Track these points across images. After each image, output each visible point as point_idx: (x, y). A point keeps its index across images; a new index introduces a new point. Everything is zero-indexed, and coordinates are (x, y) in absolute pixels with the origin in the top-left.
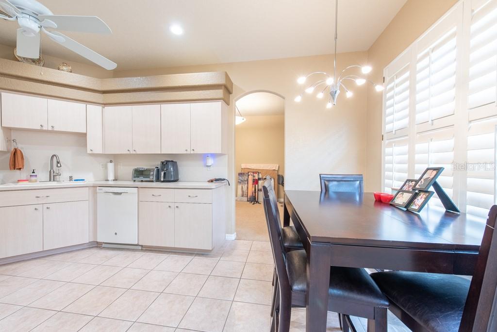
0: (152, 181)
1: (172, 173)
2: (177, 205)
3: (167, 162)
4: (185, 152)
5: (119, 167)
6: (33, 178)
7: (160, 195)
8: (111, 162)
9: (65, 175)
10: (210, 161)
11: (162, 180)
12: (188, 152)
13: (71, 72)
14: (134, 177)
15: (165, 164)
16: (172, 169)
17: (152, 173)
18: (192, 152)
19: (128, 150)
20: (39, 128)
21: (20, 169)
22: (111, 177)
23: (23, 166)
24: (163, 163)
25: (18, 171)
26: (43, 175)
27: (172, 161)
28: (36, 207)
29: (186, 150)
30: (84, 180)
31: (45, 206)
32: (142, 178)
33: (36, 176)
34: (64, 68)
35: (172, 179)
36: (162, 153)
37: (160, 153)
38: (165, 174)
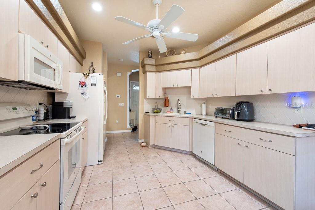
0: (228, 119)
1: (247, 113)
2: (246, 144)
3: (242, 102)
4: (261, 93)
5: (209, 106)
6: (171, 111)
7: (231, 132)
8: (204, 103)
9: (183, 110)
10: (299, 102)
11: (236, 118)
12: (265, 93)
13: (185, 53)
14: (216, 114)
15: (239, 105)
16: (246, 109)
17: (228, 112)
18: (269, 92)
19: (212, 95)
20: (173, 86)
21: (167, 106)
22: (204, 113)
23: (168, 105)
24: (237, 104)
25: (167, 107)
26: (175, 110)
27: (247, 102)
28: (169, 125)
29: (261, 91)
30: (190, 114)
31: (173, 125)
32: (221, 116)
33: (172, 110)
34: (183, 52)
35: (246, 119)
36: (236, 95)
37: (235, 95)
38: (238, 113)
